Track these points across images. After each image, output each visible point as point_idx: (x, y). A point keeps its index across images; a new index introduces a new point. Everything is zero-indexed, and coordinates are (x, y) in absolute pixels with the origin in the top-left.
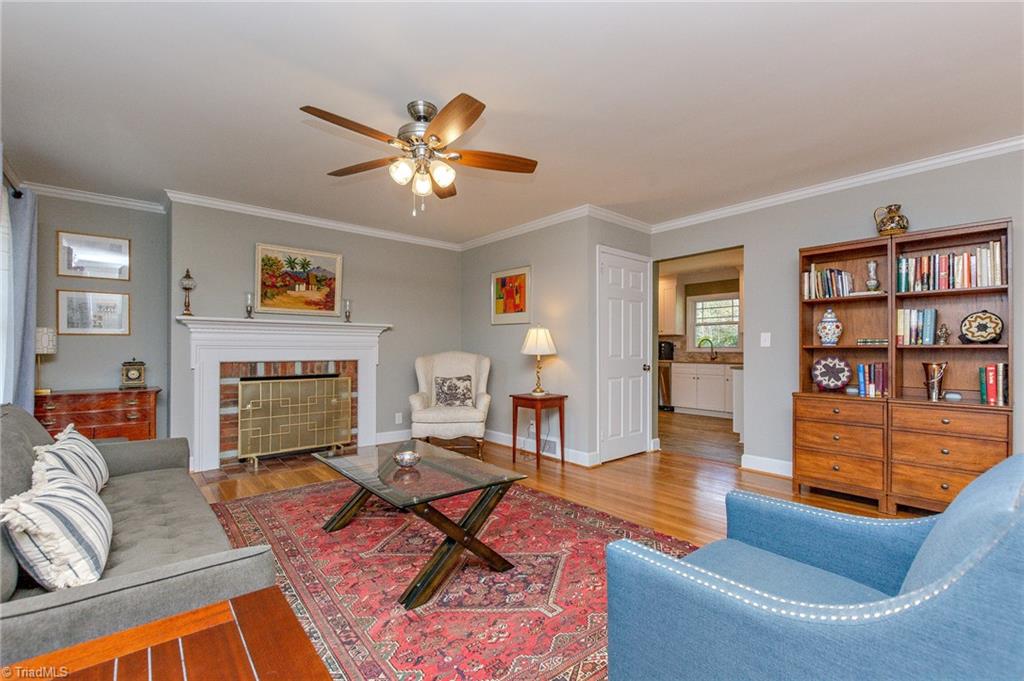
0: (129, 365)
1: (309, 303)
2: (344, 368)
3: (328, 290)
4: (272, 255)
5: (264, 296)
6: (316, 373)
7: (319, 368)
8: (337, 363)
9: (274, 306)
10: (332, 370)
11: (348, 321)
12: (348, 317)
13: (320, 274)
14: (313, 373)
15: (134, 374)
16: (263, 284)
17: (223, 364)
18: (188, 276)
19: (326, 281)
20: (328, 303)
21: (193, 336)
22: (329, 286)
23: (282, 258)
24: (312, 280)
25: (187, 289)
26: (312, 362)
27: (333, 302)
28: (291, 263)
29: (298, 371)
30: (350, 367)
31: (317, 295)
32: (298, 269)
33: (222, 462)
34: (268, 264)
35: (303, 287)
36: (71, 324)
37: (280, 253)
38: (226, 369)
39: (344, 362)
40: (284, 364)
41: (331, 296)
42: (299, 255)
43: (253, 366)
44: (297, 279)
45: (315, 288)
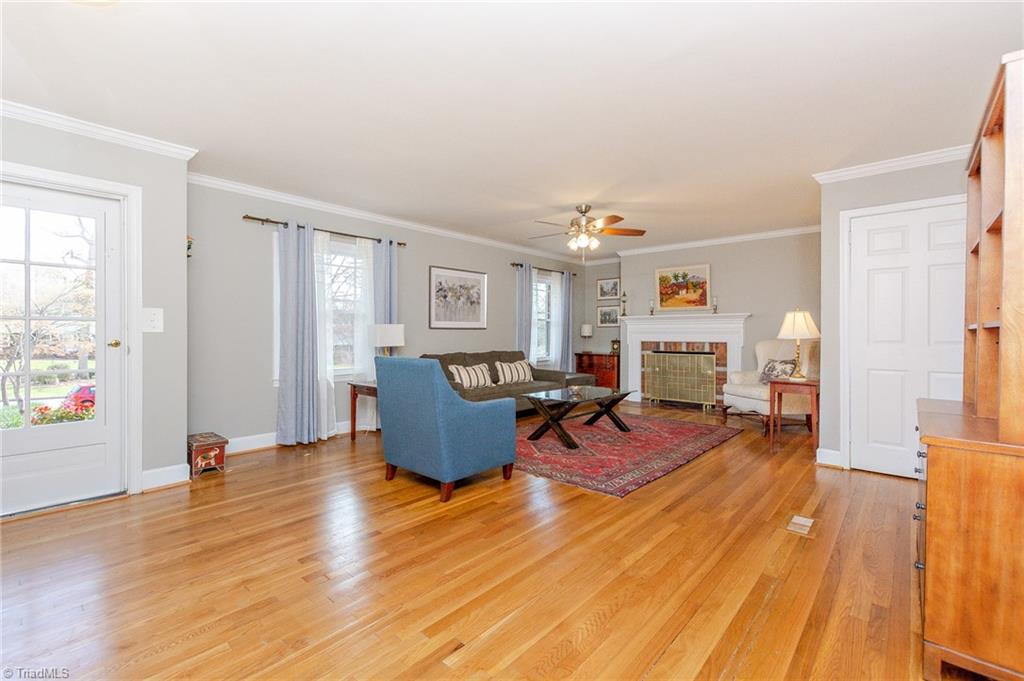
0: (614, 342)
1: (689, 302)
2: (717, 348)
3: (701, 291)
4: (664, 275)
5: (662, 300)
6: (696, 351)
7: (698, 348)
8: (711, 344)
9: (667, 306)
10: (707, 350)
11: (715, 312)
12: (715, 310)
13: (695, 281)
14: (693, 350)
15: (616, 346)
16: (661, 293)
17: (643, 343)
18: (624, 295)
19: (700, 285)
20: (702, 301)
21: (629, 327)
22: (702, 288)
23: (671, 276)
24: (690, 286)
25: (624, 302)
26: (693, 343)
27: (706, 299)
28: (676, 277)
29: (684, 349)
30: (721, 348)
31: (694, 296)
32: (681, 280)
33: (643, 399)
34: (663, 280)
35: (684, 291)
36: (602, 322)
37: (669, 273)
38: (645, 345)
39: (717, 343)
40: (675, 344)
41: (704, 295)
42: (680, 271)
43: (658, 344)
44: (680, 286)
45: (692, 291)
